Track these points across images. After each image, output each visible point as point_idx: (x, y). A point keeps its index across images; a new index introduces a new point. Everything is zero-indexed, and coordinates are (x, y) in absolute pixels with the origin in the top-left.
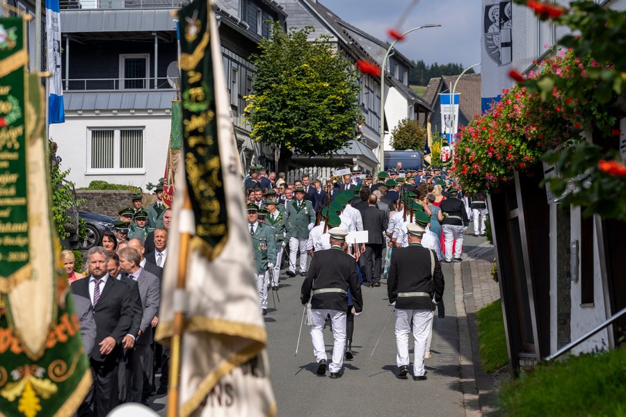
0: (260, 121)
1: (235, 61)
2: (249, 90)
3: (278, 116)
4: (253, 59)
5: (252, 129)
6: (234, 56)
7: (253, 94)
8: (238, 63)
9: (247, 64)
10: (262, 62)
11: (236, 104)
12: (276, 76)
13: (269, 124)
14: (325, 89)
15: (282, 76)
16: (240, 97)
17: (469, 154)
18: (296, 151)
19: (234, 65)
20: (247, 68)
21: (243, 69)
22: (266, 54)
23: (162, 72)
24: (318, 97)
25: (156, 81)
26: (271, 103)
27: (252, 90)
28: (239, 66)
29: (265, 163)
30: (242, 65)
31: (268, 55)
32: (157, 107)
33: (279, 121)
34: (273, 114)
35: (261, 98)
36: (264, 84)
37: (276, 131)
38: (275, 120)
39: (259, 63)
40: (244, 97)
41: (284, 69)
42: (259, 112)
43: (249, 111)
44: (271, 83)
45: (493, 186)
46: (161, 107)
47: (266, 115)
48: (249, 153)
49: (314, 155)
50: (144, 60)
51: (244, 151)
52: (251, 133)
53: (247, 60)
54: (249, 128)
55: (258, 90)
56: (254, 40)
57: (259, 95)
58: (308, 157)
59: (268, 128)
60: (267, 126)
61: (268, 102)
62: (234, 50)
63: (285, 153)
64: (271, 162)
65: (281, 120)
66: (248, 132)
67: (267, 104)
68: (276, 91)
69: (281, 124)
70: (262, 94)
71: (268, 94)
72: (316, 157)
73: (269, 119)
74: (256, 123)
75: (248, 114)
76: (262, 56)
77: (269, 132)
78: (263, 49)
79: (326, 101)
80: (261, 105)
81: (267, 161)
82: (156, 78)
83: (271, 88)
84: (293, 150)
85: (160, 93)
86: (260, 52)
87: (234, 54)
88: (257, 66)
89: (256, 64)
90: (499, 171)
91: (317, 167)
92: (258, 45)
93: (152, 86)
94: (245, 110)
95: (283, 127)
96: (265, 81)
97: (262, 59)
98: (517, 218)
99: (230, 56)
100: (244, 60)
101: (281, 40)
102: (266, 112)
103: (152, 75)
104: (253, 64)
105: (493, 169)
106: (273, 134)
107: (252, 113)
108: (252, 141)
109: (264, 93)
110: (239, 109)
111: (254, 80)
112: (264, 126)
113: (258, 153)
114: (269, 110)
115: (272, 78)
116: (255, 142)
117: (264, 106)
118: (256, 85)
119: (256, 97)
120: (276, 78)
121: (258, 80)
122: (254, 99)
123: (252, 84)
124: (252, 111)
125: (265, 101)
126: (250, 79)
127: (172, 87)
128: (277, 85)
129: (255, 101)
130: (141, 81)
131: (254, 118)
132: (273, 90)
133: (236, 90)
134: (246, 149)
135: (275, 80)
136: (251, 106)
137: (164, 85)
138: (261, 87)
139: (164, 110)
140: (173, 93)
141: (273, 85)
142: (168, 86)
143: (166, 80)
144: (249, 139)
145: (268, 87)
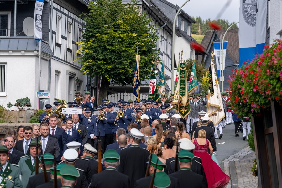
0: (87, 60)
1: (70, 17)
2: (80, 38)
3: (100, 56)
4: (83, 16)
5: (82, 66)
6: (70, 14)
7: (83, 41)
8: (72, 19)
9: (79, 20)
10: (90, 19)
11: (71, 48)
12: (99, 28)
13: (94, 63)
15: (104, 28)
16: (73, 43)
17: (240, 89)
18: (112, 81)
19: (70, 20)
20: (79, 23)
21: (76, 23)
22: (92, 13)
23: (20, 25)
24: (129, 44)
25: (15, 31)
26: (95, 47)
27: (82, 38)
28: (73, 21)
29: (90, 90)
30: (75, 20)
31: (94, 14)
32: (16, 50)
33: (101, 60)
34: (97, 55)
35: (89, 44)
36: (91, 34)
37: (99, 68)
38: (98, 59)
39: (88, 19)
40: (77, 43)
41: (105, 24)
42: (86, 54)
43: (80, 53)
44: (96, 34)
45: (256, 112)
46: (18, 50)
47: (92, 56)
48: (79, 82)
49: (125, 85)
50: (7, 16)
51: (76, 81)
52: (81, 68)
53: (79, 17)
54: (79, 65)
55: (87, 38)
56: (84, 4)
57: (87, 42)
58: (121, 86)
59: (93, 65)
60: (92, 63)
61: (93, 47)
62: (70, 10)
63: (105, 83)
64: (94, 89)
65: (103, 59)
66: (79, 67)
67: (92, 48)
68: (99, 38)
69: (102, 63)
70: (89, 41)
71: (93, 41)
72: (127, 86)
73: (94, 59)
74: (84, 61)
75: (79, 55)
76: (89, 14)
77: (94, 68)
78: (90, 9)
79: (134, 46)
80: (88, 49)
81: (92, 88)
82: (15, 29)
83: (96, 37)
84: (110, 80)
85: (18, 40)
86: (88, 11)
87: (70, 13)
88: (86, 21)
89: (85, 20)
90: (261, 102)
91: (127, 93)
92: (87, 7)
93: (12, 34)
94: (77, 52)
95: (104, 64)
96: (92, 32)
97: (90, 16)
98: (272, 133)
99: (67, 13)
100: (77, 17)
101: (103, 3)
102: (92, 54)
103: (12, 26)
104: (83, 20)
105: (257, 100)
106: (96, 70)
107: (81, 54)
108: (82, 74)
109: (91, 40)
110: (73, 51)
111: (83, 31)
112: (90, 64)
113: (85, 82)
114: (94, 52)
115: (96, 30)
116: (84, 74)
117: (90, 49)
118: (85, 35)
119: (85, 43)
120: (99, 30)
121: (86, 31)
122: (83, 44)
123: (82, 34)
124: (82, 53)
125: (91, 45)
126: (80, 30)
127: (26, 36)
128: (100, 35)
129: (84, 46)
130: (4, 31)
131: (83, 58)
132: (97, 38)
133: (71, 38)
134: (77, 79)
135: (98, 31)
136: (81, 49)
137: (21, 34)
138: (88, 36)
139: (20, 51)
140: (27, 40)
141: (97, 35)
142: (23, 34)
143: (23, 30)
144: (79, 72)
145: (93, 36)
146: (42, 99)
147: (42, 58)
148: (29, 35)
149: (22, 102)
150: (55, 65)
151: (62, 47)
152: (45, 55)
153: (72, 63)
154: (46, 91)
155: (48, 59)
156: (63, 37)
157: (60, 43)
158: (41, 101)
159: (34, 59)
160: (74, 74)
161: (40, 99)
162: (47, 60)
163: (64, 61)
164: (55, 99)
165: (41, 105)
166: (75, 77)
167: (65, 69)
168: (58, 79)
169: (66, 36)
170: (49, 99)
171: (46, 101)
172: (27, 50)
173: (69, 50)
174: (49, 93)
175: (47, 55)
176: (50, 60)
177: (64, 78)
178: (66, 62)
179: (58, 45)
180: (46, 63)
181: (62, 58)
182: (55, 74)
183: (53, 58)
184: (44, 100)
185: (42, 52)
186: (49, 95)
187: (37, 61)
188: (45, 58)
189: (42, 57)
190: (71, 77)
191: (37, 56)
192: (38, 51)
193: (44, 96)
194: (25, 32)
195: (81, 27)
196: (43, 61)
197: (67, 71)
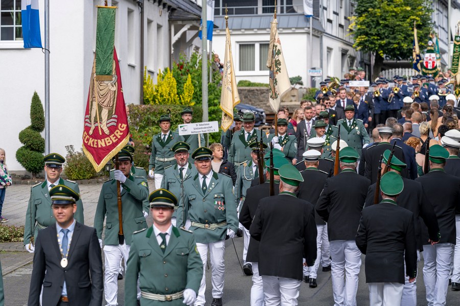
0: (360, 35)
2: (352, 13)
3: (374, 31)
5: (355, 42)
7: (355, 16)
11: (343, 23)
12: (372, 3)
13: (367, 38)
14: (408, 11)
15: (376, 2)
16: (345, 18)
18: (386, 57)
23: (290, 1)
24: (403, 17)
25: (285, 8)
26: (368, 22)
27: (354, 13)
29: (364, 66)
32: (286, 27)
33: (374, 36)
34: (370, 30)
35: (361, 19)
36: (363, 9)
37: (372, 43)
38: (372, 35)
40: (349, 18)
42: (359, 29)
43: (352, 28)
44: (368, 8)
46: (289, 27)
47: (364, 32)
48: (353, 59)
49: (400, 60)
51: (349, 57)
52: (353, 44)
54: (352, 41)
55: (359, 13)
57: (360, 17)
58: (395, 61)
59: (366, 41)
60: (365, 39)
61: (366, 22)
63: (379, 59)
64: (368, 65)
65: (376, 35)
66: (351, 43)
67: (365, 23)
68: (371, 13)
69: (376, 38)
70: (361, 16)
71: (366, 16)
72: (402, 61)
73: (367, 34)
74: (357, 37)
75: (351, 30)
77: (367, 44)
79: (408, 20)
80: (361, 24)
81: (365, 64)
82: (285, 5)
83: (368, 12)
84: (384, 56)
85: (288, 17)
91: (402, 68)
93: (282, 11)
94: (350, 27)
95: (377, 40)
96: (364, 7)
102: (364, 29)
103: (282, 3)
106: (370, 45)
107: (354, 30)
108: (355, 50)
109: (363, 15)
110: (344, 27)
111: (356, 6)
112: (363, 40)
113: (359, 59)
114: (367, 27)
115: (369, 4)
116: (357, 51)
117: (363, 24)
118: (357, 9)
119: (357, 18)
120: (371, 4)
121: (358, 6)
122: (356, 20)
123: (354, 9)
124: (355, 28)
125: (364, 21)
126: (352, 5)
127: (296, 12)
128: (372, 9)
129: (356, 21)
130: (274, 8)
131: (356, 33)
132: (370, 13)
133: (342, 14)
134: (350, 56)
135: (371, 6)
136: (353, 24)
137: (291, 10)
138: (361, 11)
139: (290, 28)
140: (297, 16)
141: (370, 9)
142: (293, 11)
143: (292, 7)
144: (352, 49)
145: (366, 11)
146: (314, 77)
147: (313, 35)
148: (299, 12)
149: (294, 81)
150: (327, 42)
151: (334, 23)
152: (317, 32)
153: (344, 39)
154: (318, 69)
155: (319, 35)
156: (335, 13)
157: (331, 18)
158: (313, 79)
159: (305, 36)
160: (347, 51)
161: (312, 77)
162: (318, 37)
163: (336, 37)
164: (328, 77)
165: (313, 83)
166: (348, 53)
167: (337, 46)
168: (330, 56)
169: (338, 12)
170: (322, 76)
171: (319, 78)
172: (299, 26)
173: (341, 26)
174: (321, 71)
175: (318, 31)
176: (322, 36)
177: (336, 55)
178: (338, 38)
179: (330, 21)
180: (318, 40)
181: (334, 34)
182: (328, 51)
183: (324, 34)
184: (316, 78)
185: (313, 29)
186: (321, 73)
187: (308, 38)
188: (316, 34)
189: (314, 33)
190: (344, 53)
191: (308, 33)
192: (309, 28)
193: (316, 73)
194: (295, 8)
195: (353, 2)
196: (315, 38)
197: (339, 48)
